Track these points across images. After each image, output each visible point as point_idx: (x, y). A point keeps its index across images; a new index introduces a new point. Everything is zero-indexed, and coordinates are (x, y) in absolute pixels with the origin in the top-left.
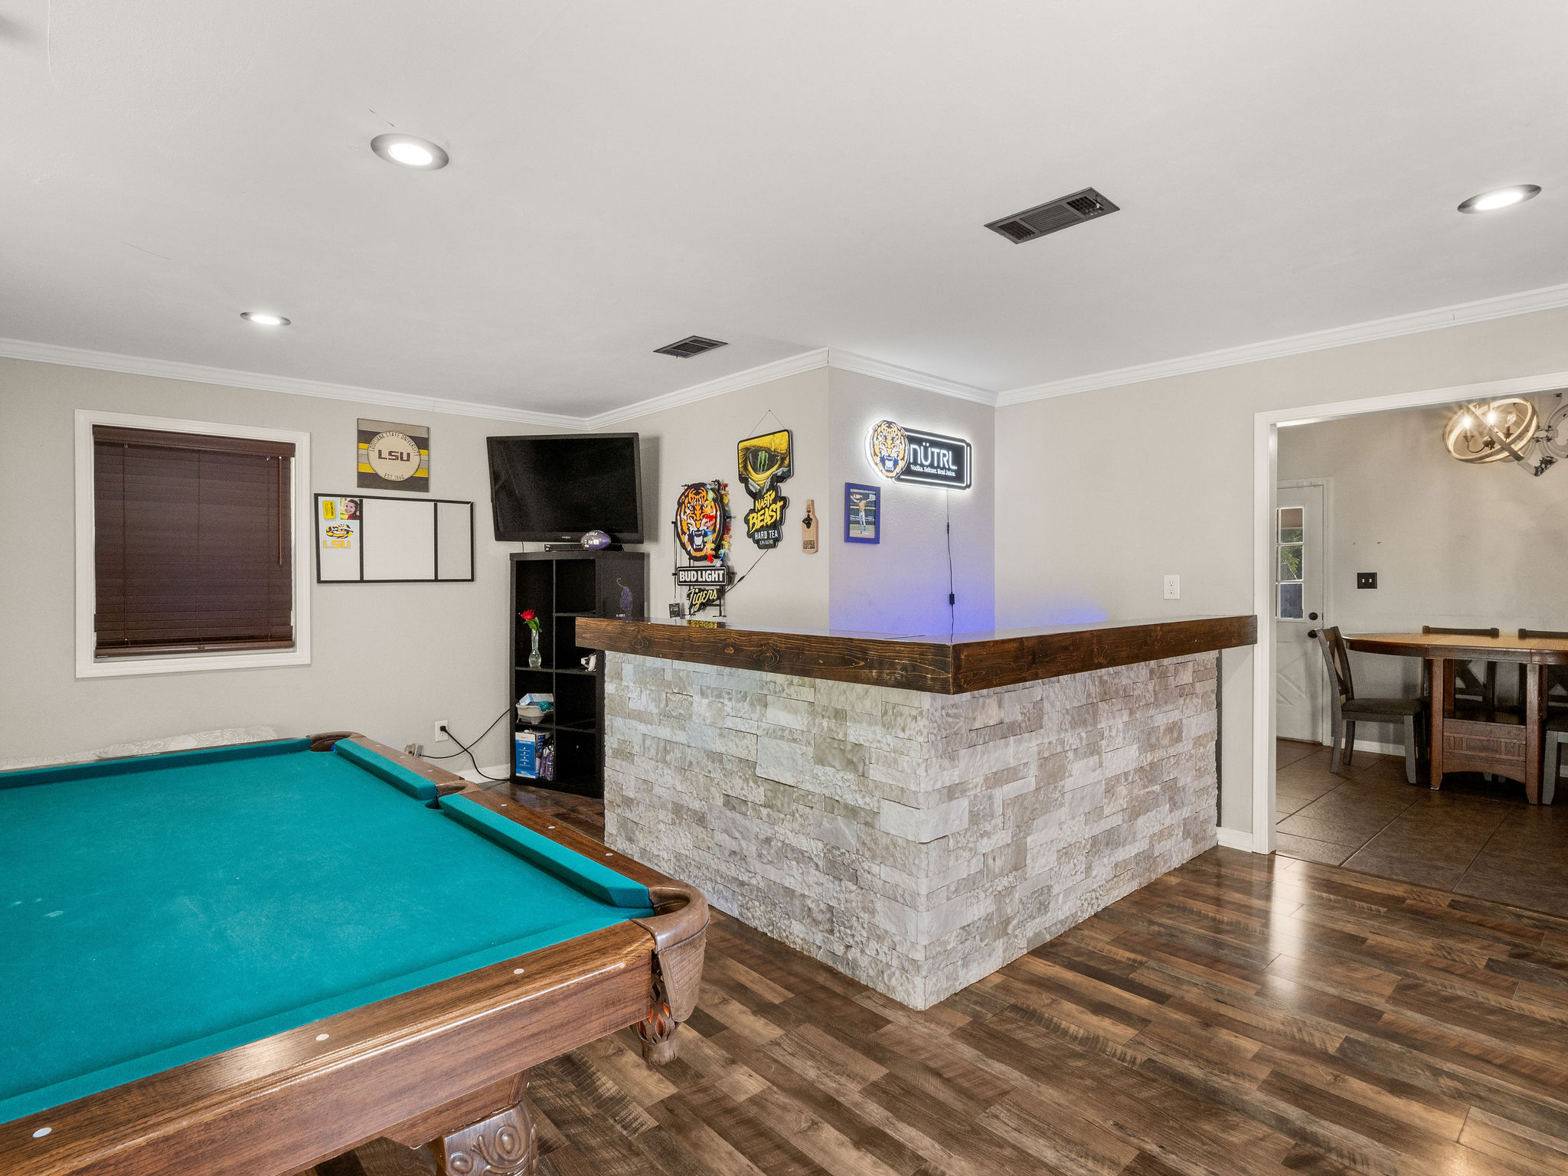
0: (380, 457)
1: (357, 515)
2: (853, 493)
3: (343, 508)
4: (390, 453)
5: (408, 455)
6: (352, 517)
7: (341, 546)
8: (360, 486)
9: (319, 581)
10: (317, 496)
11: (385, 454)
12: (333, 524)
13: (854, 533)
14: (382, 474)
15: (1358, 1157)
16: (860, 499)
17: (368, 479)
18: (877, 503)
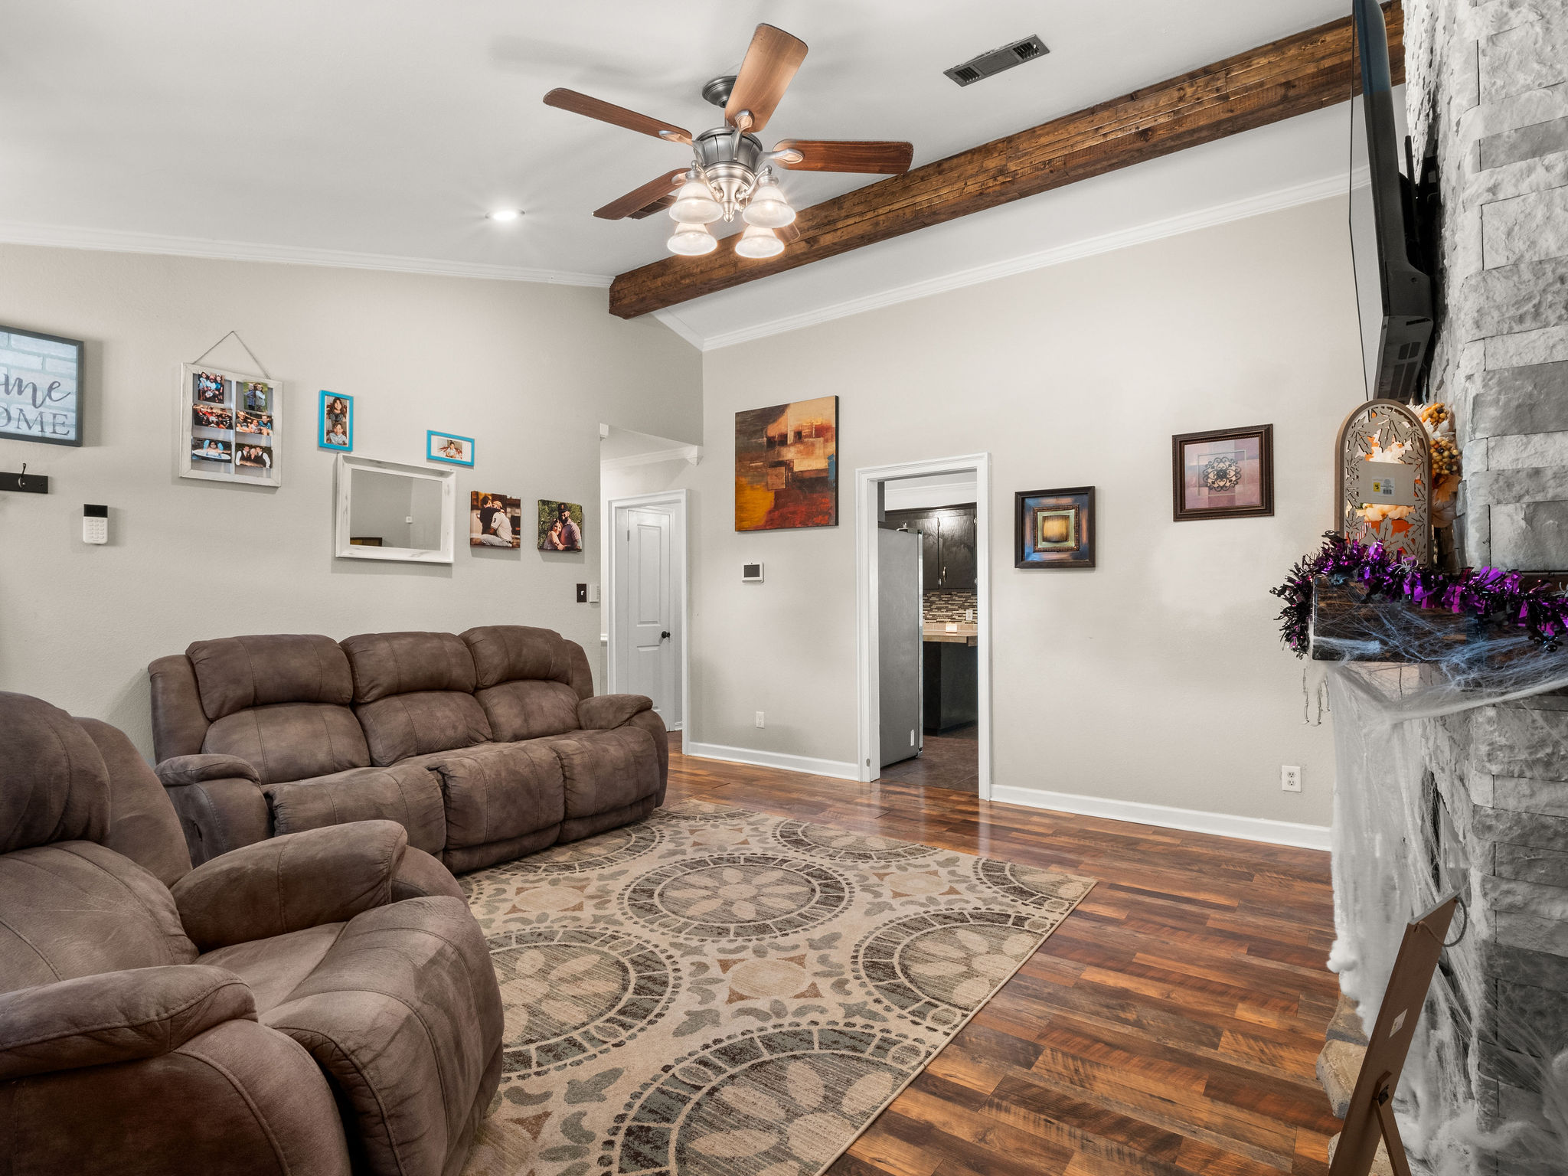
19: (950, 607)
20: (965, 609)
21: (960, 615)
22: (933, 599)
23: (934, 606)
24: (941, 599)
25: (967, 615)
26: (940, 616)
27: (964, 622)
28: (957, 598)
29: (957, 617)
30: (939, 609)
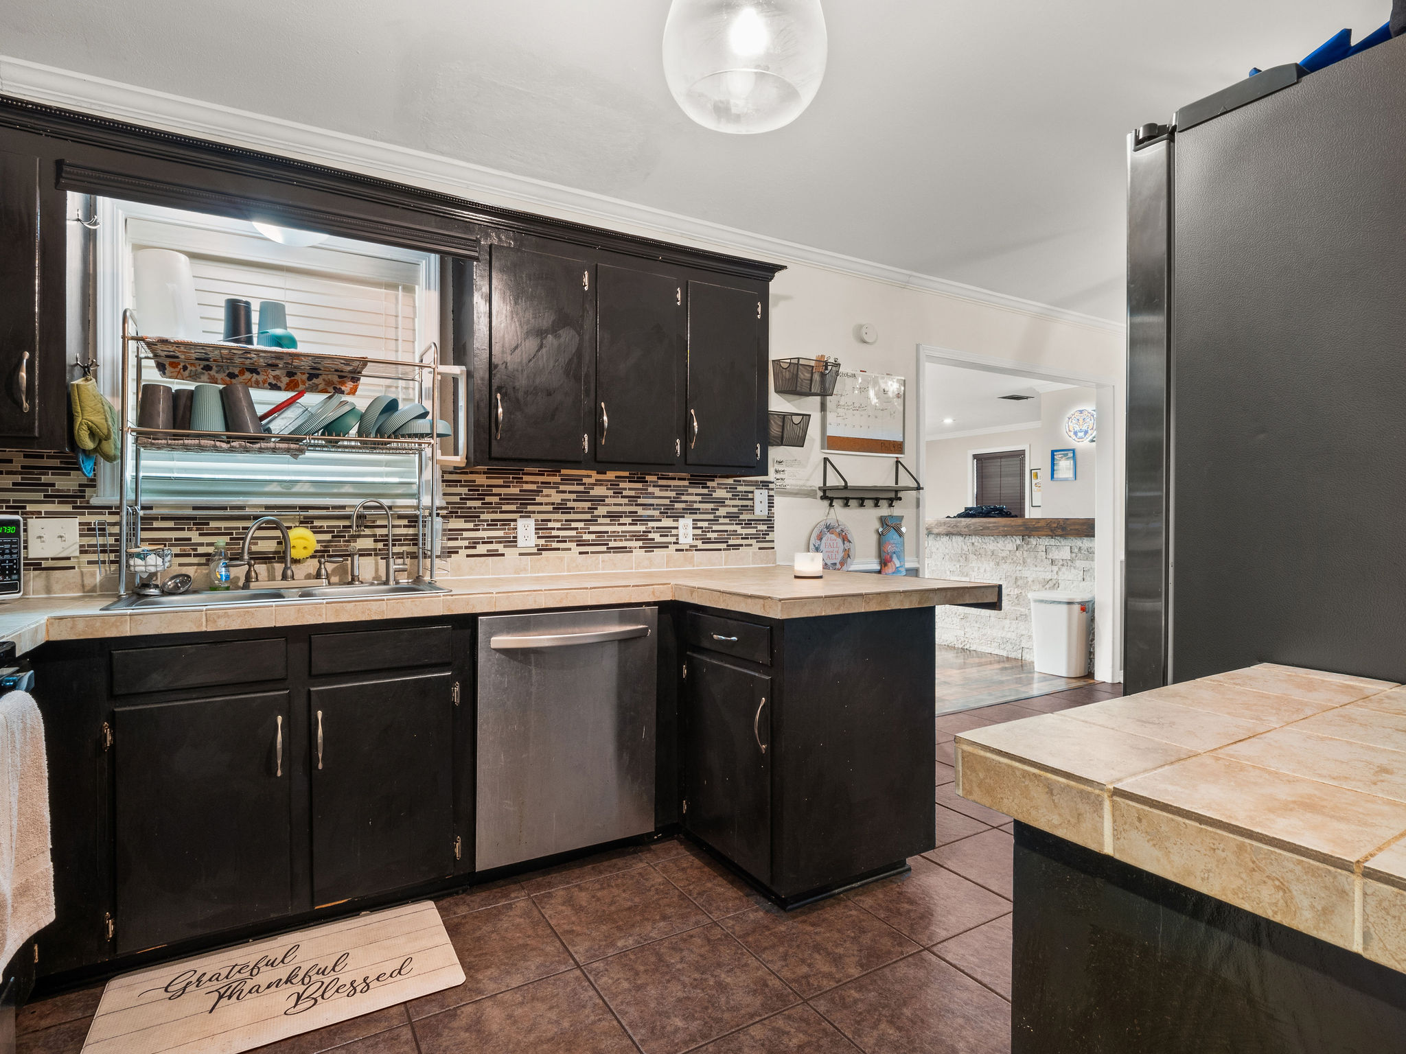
2: (1056, 455)
9: (1032, 506)
10: (1031, 470)
19: (640, 511)
20: (676, 518)
21: (665, 531)
22: (598, 491)
23: (602, 510)
24: (618, 493)
25: (681, 532)
26: (616, 536)
27: (672, 547)
28: (657, 491)
29: (657, 537)
30: (614, 517)
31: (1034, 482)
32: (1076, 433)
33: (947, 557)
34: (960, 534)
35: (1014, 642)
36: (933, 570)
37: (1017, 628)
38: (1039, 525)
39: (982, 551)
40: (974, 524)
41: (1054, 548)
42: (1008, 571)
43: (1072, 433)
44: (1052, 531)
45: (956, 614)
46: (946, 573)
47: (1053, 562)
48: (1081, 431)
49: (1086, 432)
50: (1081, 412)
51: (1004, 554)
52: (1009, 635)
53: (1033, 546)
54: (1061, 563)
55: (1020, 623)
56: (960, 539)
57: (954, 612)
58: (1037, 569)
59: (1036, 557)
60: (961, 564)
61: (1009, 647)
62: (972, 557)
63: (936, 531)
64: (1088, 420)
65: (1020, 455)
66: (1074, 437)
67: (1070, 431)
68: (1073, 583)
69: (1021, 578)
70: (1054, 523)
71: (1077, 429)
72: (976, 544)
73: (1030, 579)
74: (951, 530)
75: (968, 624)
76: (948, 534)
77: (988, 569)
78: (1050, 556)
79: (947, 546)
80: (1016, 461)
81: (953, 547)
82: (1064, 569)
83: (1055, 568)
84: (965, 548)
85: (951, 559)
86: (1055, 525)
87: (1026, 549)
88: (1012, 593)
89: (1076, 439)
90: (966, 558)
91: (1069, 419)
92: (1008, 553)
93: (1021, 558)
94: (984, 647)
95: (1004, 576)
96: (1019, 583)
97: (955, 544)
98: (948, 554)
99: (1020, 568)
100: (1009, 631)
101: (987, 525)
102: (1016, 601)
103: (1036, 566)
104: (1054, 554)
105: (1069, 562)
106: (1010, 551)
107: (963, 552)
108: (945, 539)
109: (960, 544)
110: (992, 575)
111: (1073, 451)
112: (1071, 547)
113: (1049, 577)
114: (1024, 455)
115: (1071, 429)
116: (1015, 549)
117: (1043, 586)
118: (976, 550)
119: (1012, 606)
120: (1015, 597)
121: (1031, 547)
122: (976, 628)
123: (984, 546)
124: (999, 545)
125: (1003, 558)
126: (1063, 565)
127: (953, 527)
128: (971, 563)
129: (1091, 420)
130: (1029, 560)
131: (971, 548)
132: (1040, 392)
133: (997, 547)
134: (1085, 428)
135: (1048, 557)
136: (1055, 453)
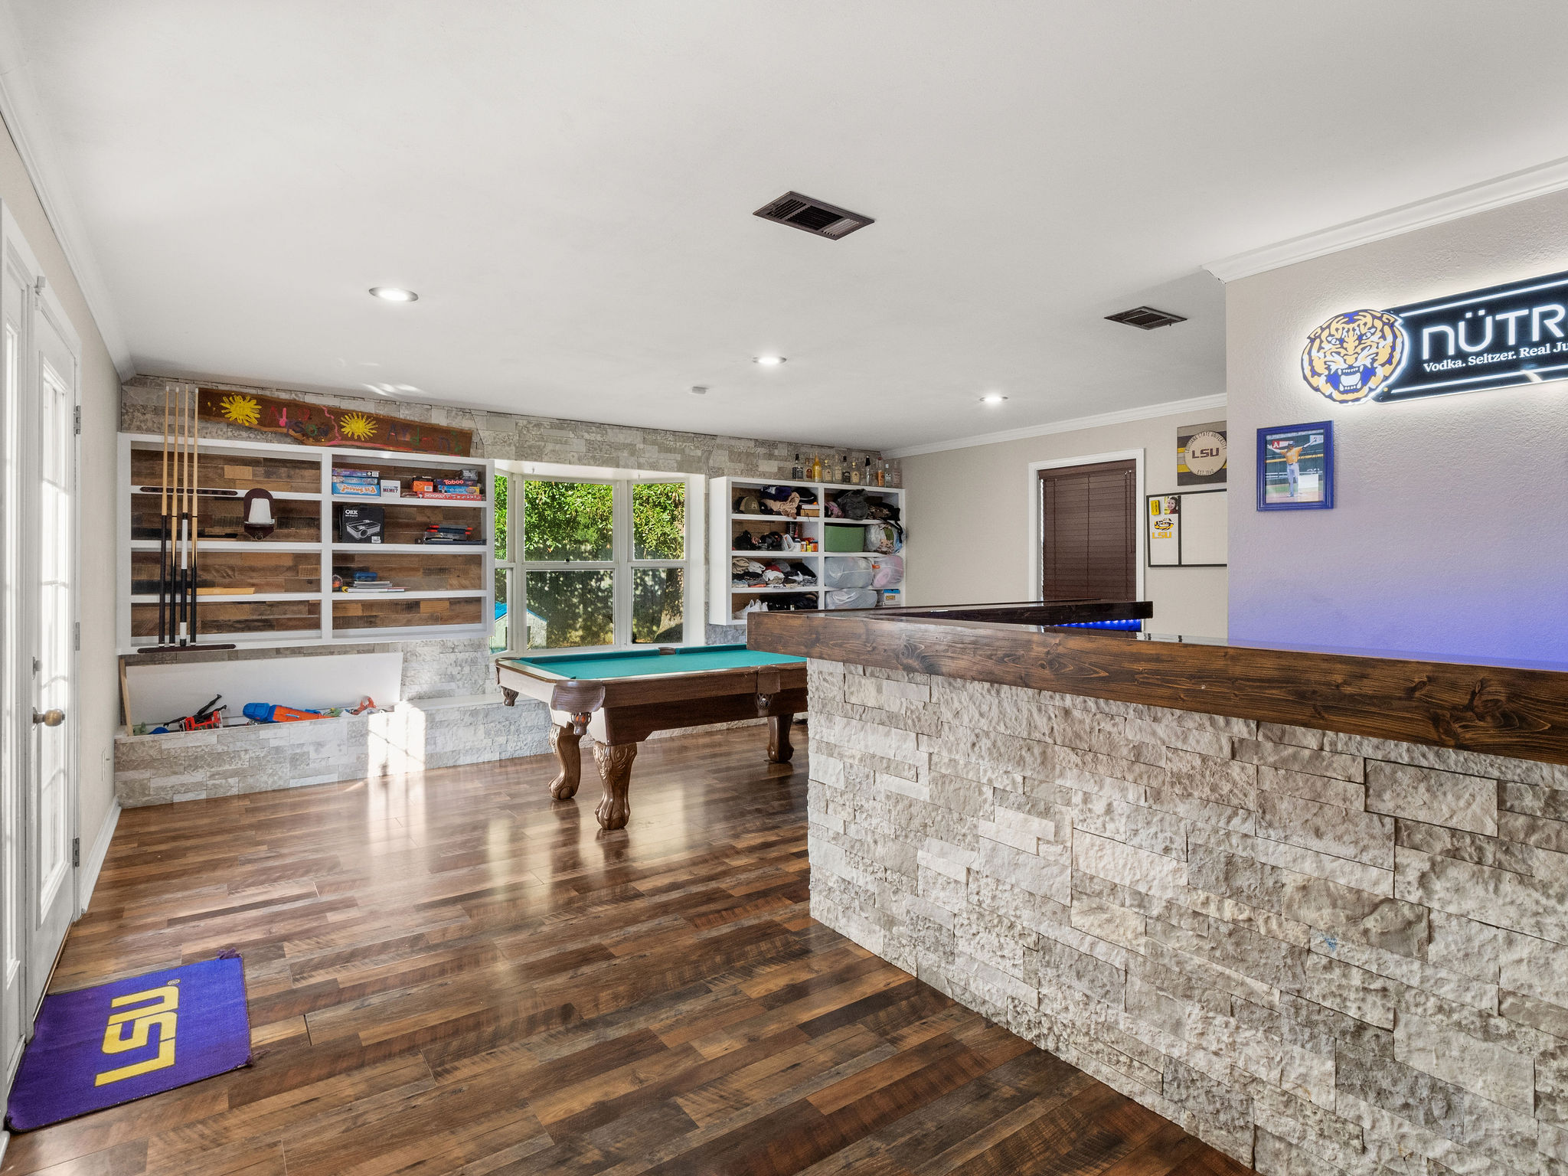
0: (1194, 457)
1: (1177, 510)
2: (1272, 442)
3: (1166, 505)
4: (1202, 452)
5: (1218, 450)
6: (1173, 511)
7: (1165, 536)
8: (1180, 484)
9: (1150, 566)
10: (1148, 497)
11: (1197, 454)
12: (1159, 518)
13: (1274, 495)
14: (1195, 471)
15: (553, 1040)
16: (1289, 447)
17: (1185, 478)
18: (1328, 446)
31: (1153, 520)
32: (1334, 379)
33: (985, 743)
34: (1023, 682)
35: (1221, 1091)
36: (944, 776)
37: (1233, 1045)
38: (1368, 687)
39: (1097, 741)
40: (1076, 655)
41: (1405, 777)
42: (1194, 828)
43: (1323, 378)
44: (1436, 720)
45: (1012, 926)
46: (981, 793)
47: (1400, 832)
48: (1351, 370)
49: (1368, 374)
50: (1351, 317)
51: (1180, 765)
52: (1199, 1061)
53: (1307, 753)
54: (1446, 841)
55: (1246, 1034)
56: (1024, 694)
57: (1006, 922)
58: (1315, 844)
59: (1316, 798)
60: (1028, 774)
61: (1199, 1102)
62: (1062, 754)
63: (948, 665)
64: (1375, 338)
65: (1127, 467)
66: (1328, 389)
67: (1314, 373)
68: (1510, 942)
69: (1251, 863)
70: (1453, 686)
71: (1338, 364)
72: (1077, 714)
73: (1291, 881)
74: (998, 670)
75: (1051, 972)
76: (994, 680)
77: (1120, 806)
78: (1387, 804)
79: (985, 708)
80: (1118, 480)
81: (1002, 713)
82: (1459, 873)
83: (1415, 863)
84: (1041, 722)
85: (996, 754)
86: (1461, 698)
87: (1271, 760)
88: (1212, 911)
89: (1336, 395)
90: (1044, 753)
91: (1312, 341)
92: (1198, 762)
93: (1253, 794)
94: (1105, 1069)
95: (1179, 843)
96: (1244, 880)
97: (1010, 710)
98: (987, 734)
99: (1248, 827)
100: (1200, 1047)
101: (1127, 665)
102: (1230, 948)
103: (1318, 834)
104: (1416, 805)
105: (1490, 850)
106: (1204, 759)
107: (1037, 735)
108: (978, 688)
109: (1024, 706)
110: (1136, 832)
111: (1326, 428)
112: (1501, 786)
113: (1384, 889)
114: (1134, 468)
115: (1320, 367)
116: (1227, 750)
117: (1353, 920)
118: (1078, 736)
119: (1212, 958)
120: (1224, 929)
121: (1295, 757)
122: (1078, 996)
123: (1107, 726)
124: (1160, 730)
125: (1177, 778)
126: (1454, 854)
127: (1001, 661)
128: (1061, 775)
129: (1383, 337)
130: (1284, 806)
131: (1059, 725)
132: (1226, 278)
133: (1154, 733)
134: (1364, 360)
135: (1376, 804)
136: (1269, 438)
